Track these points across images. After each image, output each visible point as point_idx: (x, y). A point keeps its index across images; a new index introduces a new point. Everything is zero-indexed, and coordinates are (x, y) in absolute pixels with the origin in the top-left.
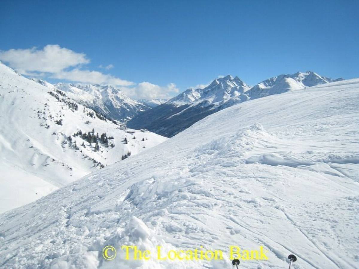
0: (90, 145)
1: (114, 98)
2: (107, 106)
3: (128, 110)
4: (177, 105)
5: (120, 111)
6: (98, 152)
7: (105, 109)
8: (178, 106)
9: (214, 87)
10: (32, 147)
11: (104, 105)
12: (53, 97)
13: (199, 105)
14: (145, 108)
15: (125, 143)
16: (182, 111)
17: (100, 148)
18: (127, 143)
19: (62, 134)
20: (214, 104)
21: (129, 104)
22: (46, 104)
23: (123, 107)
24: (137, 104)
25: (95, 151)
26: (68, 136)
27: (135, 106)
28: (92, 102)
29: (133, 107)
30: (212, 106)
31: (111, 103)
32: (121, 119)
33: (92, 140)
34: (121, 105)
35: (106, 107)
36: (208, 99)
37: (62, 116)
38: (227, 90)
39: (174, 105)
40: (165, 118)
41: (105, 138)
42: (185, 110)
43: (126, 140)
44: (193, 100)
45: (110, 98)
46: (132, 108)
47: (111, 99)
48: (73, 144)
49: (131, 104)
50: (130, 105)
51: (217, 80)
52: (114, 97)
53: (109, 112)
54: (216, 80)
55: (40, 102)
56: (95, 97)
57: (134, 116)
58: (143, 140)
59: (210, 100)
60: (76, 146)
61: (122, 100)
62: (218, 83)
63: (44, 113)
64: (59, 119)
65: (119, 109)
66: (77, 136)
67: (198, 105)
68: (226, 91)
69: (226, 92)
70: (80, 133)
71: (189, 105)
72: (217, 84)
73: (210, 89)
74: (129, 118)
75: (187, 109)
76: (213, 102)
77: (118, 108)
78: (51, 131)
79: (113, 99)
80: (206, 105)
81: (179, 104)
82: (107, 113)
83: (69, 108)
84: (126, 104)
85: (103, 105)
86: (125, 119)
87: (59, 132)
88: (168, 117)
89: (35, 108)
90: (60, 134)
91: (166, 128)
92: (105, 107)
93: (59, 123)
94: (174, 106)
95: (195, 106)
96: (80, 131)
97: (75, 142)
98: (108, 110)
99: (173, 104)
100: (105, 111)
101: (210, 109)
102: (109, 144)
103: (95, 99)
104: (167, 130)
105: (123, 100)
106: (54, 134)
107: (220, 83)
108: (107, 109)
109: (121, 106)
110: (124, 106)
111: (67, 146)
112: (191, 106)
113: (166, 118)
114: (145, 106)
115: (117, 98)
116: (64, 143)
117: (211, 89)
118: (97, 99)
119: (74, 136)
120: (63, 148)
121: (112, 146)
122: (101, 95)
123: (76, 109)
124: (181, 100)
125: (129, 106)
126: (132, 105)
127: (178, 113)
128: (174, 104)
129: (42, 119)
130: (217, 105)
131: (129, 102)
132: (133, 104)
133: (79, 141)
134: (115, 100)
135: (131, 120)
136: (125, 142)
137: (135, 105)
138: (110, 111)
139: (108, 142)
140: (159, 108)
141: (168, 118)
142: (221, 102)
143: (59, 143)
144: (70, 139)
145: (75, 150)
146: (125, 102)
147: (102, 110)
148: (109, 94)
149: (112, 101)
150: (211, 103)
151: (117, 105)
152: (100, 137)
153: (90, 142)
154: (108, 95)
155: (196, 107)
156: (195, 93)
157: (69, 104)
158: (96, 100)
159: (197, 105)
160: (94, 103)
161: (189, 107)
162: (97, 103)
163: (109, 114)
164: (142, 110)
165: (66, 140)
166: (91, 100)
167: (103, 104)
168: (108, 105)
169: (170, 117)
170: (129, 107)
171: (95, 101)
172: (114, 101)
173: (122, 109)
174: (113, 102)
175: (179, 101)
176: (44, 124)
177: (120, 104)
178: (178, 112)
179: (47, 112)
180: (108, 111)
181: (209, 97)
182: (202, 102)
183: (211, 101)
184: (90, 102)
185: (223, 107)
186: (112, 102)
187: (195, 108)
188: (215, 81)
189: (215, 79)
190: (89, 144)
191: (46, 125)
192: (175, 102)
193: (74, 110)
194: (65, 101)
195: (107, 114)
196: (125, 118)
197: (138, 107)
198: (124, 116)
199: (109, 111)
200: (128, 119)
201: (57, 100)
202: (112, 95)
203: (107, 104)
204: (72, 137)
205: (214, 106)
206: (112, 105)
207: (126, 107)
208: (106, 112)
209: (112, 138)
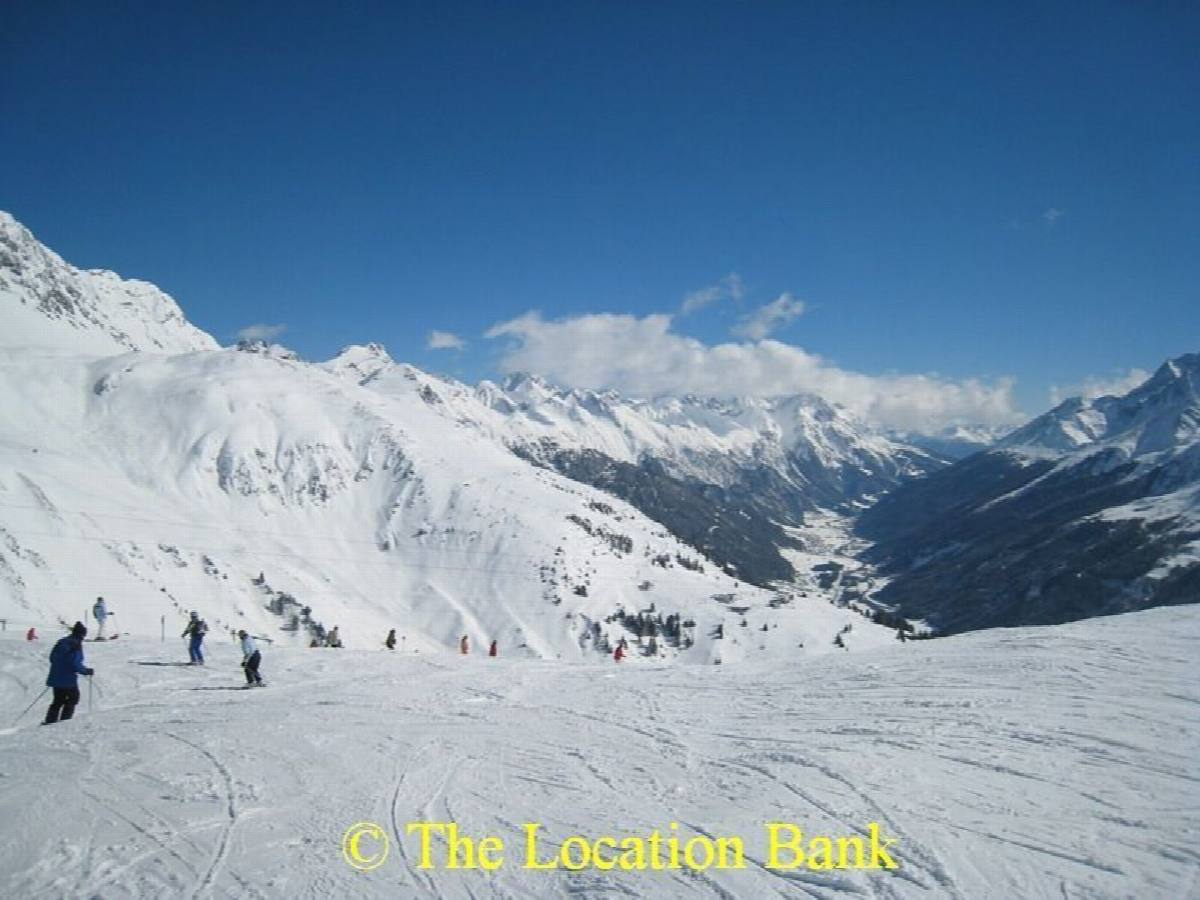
0: (640, 641)
1: (821, 434)
2: (797, 462)
3: (869, 472)
4: (1023, 459)
5: (839, 477)
6: (653, 657)
7: (791, 472)
8: (1025, 464)
9: (1161, 390)
10: (524, 646)
11: (789, 459)
12: (578, 527)
13: (1086, 466)
14: (925, 463)
15: (717, 638)
16: (1028, 486)
17: (659, 649)
18: (721, 637)
19: (584, 617)
20: (1138, 459)
21: (873, 453)
22: (559, 550)
23: (851, 463)
24: (899, 452)
25: (647, 655)
26: (594, 621)
27: (891, 459)
28: (749, 453)
29: (886, 462)
30: (1131, 467)
31: (811, 450)
32: (844, 505)
33: (645, 629)
34: (846, 456)
35: (794, 465)
36: (1121, 441)
37: (591, 574)
38: (1192, 408)
39: (1014, 460)
40: (968, 507)
41: (676, 623)
42: (1038, 480)
43: (720, 630)
44: (1082, 438)
45: (808, 434)
46: (881, 464)
47: (809, 438)
48: (603, 639)
49: (877, 453)
50: (876, 456)
51: (1175, 365)
52: (823, 429)
53: (802, 481)
54: (1171, 364)
55: (547, 545)
56: (759, 437)
57: (885, 492)
58: (765, 629)
59: (1127, 446)
60: (607, 646)
61: (849, 440)
62: (1177, 372)
63: (553, 570)
64: (581, 583)
65: (839, 468)
66: (614, 620)
67: (1081, 465)
68: (1188, 412)
69: (1186, 417)
70: (621, 614)
71: (1053, 464)
72: (1173, 376)
73: (1146, 399)
74: (870, 498)
75: (1044, 477)
76: (1135, 454)
77: (836, 465)
78: (562, 609)
79: (818, 438)
80: (1111, 465)
81: (1027, 454)
82: (796, 486)
83: (611, 550)
84: (860, 453)
85: (785, 460)
86: (856, 504)
87: (580, 611)
88: (977, 507)
89: (536, 560)
90: (579, 617)
91: (964, 546)
92: (790, 466)
93: (581, 592)
94: (1013, 464)
95: (1072, 468)
96: (624, 607)
97: (606, 636)
98: (800, 474)
99: (1011, 456)
100: (789, 480)
101: (1123, 477)
102: (682, 639)
103: (759, 441)
104: (968, 550)
105: (853, 440)
106: (569, 616)
107: (1184, 374)
108: (798, 471)
109: (844, 459)
110: (854, 461)
111: (589, 643)
112: (1059, 468)
113: (971, 510)
114: (926, 455)
115: (833, 434)
116: (585, 636)
117: (1150, 399)
118: (766, 442)
119: (608, 621)
120: (583, 646)
121: (689, 643)
122: (779, 427)
123: (628, 551)
124: (1036, 441)
125: (872, 457)
126: (882, 455)
127: (1013, 494)
128: (1015, 454)
129: (548, 583)
130: (1148, 465)
131: (871, 445)
132: (885, 451)
133: (615, 632)
134: (825, 441)
135: (875, 507)
136: (718, 635)
137: (892, 456)
138: (806, 480)
139: (682, 634)
140: (966, 468)
141: (978, 510)
142: (1163, 453)
143: (574, 636)
144: (597, 628)
145: (603, 655)
146: (858, 447)
147: (780, 477)
148: (804, 423)
149: (816, 444)
150: (1129, 455)
151: (832, 458)
152: (664, 621)
153: (639, 636)
154: (803, 426)
155: (1074, 471)
156: (1090, 416)
157: (612, 537)
158: (763, 446)
159: (1079, 466)
160: (757, 452)
161: (1052, 471)
162: (766, 453)
163: (804, 489)
164: (913, 471)
165: (590, 632)
166: (747, 444)
167: (786, 455)
168: (802, 459)
169: (986, 507)
170: (870, 462)
171: (759, 447)
172: (820, 443)
173: (849, 470)
174: (819, 449)
175: (1031, 444)
176: (551, 594)
177: (841, 453)
178: (1014, 489)
179: (558, 568)
180: (800, 477)
181: (1124, 435)
182: (1100, 453)
183: (1131, 449)
184: (742, 452)
185: (1166, 471)
186: (814, 448)
187: (1071, 474)
188: (1165, 367)
189: (1164, 361)
190: (636, 638)
191: (555, 596)
192: (1019, 450)
193: (623, 554)
194: (604, 533)
195: (795, 489)
196: (859, 501)
197: (900, 461)
198: (853, 492)
199: (803, 477)
200: (866, 502)
201: (586, 533)
202: (817, 426)
203: (797, 457)
204: (603, 625)
205: (1136, 470)
206: (814, 459)
207: (862, 462)
208: (792, 483)
209: (690, 624)
